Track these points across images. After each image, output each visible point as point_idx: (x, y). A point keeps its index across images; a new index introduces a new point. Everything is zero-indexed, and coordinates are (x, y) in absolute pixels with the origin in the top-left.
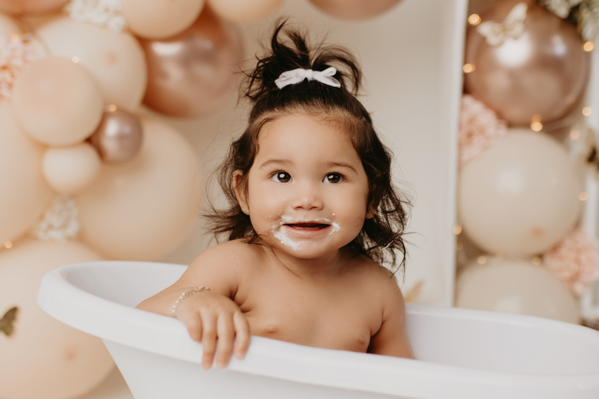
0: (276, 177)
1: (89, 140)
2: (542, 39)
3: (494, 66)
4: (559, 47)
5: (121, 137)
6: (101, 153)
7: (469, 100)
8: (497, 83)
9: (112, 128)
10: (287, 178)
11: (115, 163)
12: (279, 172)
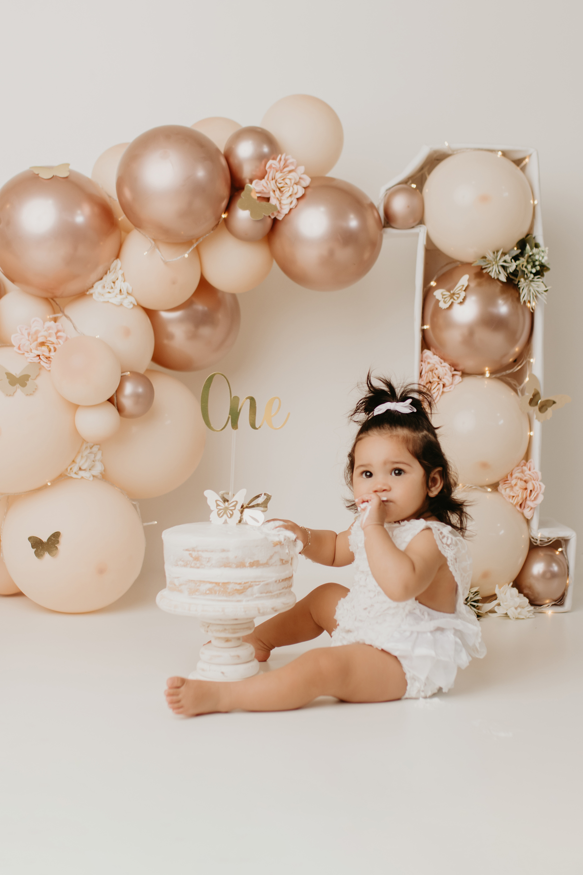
0: (364, 475)
1: (110, 400)
2: (488, 301)
3: (450, 324)
4: (503, 308)
5: (136, 396)
6: (120, 409)
7: (427, 353)
8: (453, 338)
9: (129, 389)
10: (371, 475)
11: (132, 416)
12: (366, 472)
